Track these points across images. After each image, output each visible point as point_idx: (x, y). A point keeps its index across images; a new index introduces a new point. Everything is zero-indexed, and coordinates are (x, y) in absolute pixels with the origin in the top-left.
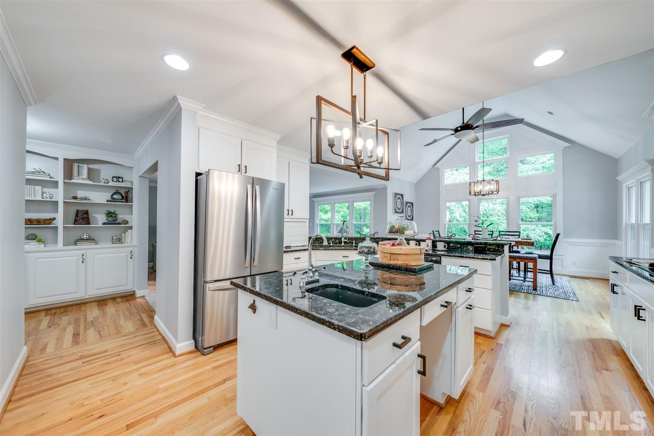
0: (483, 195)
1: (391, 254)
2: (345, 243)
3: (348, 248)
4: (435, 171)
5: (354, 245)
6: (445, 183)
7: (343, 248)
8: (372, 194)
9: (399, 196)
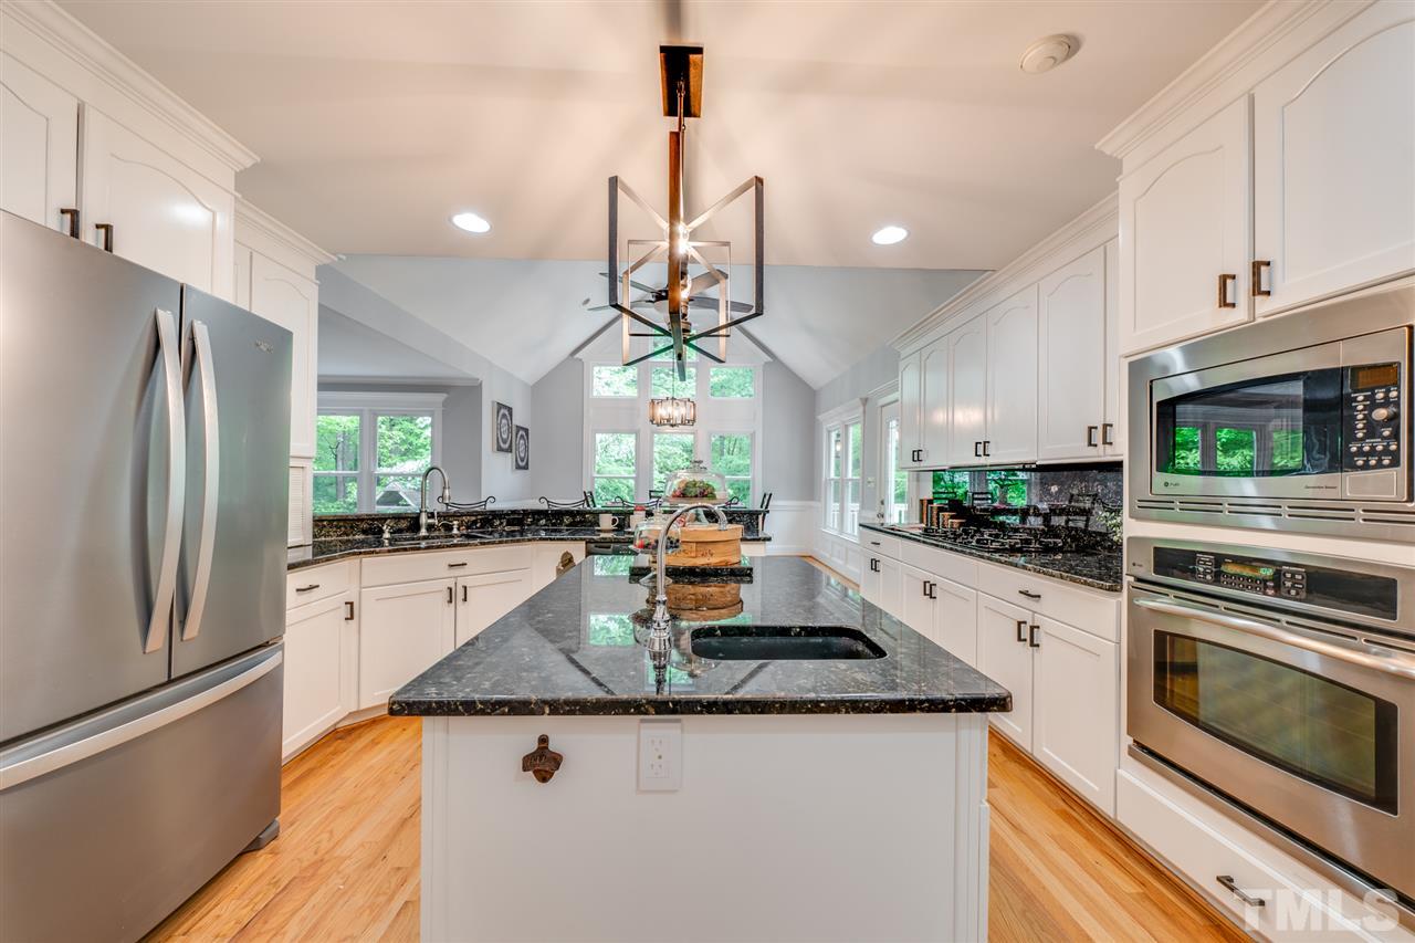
0: (672, 426)
1: (697, 543)
2: (430, 527)
3: (437, 542)
4: (573, 367)
5: (455, 531)
6: (595, 394)
7: (423, 544)
8: (440, 397)
9: (504, 410)
